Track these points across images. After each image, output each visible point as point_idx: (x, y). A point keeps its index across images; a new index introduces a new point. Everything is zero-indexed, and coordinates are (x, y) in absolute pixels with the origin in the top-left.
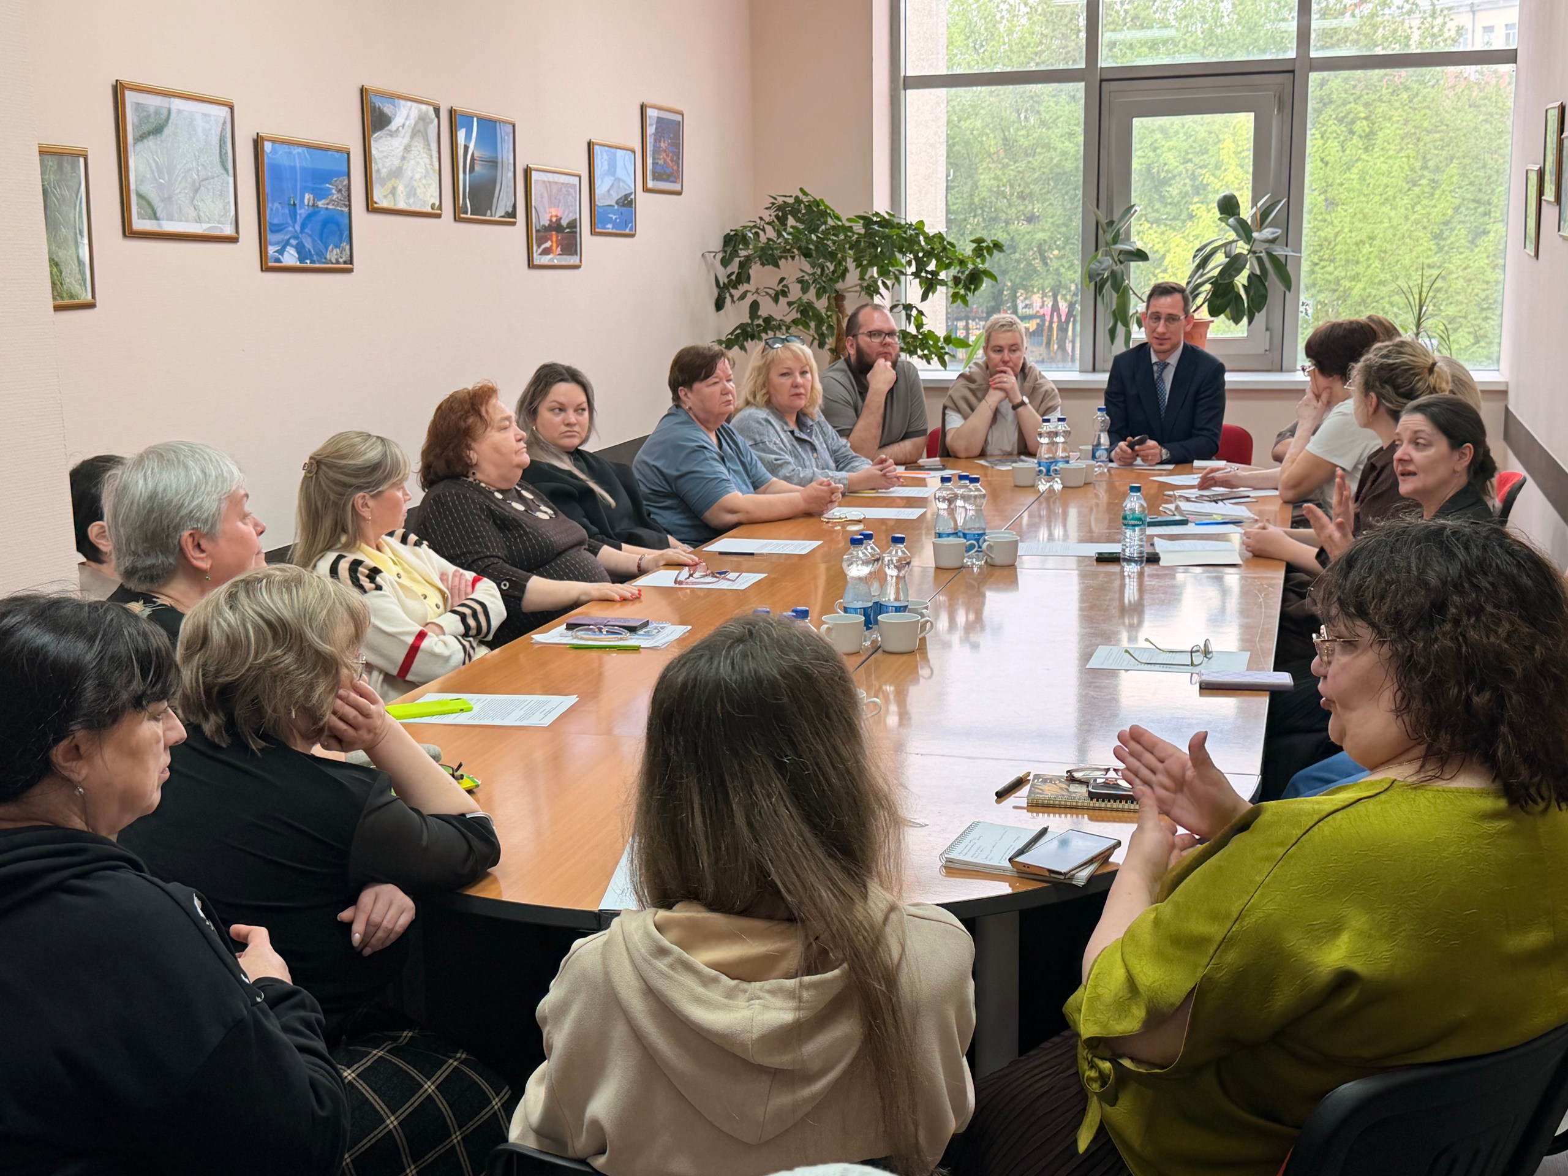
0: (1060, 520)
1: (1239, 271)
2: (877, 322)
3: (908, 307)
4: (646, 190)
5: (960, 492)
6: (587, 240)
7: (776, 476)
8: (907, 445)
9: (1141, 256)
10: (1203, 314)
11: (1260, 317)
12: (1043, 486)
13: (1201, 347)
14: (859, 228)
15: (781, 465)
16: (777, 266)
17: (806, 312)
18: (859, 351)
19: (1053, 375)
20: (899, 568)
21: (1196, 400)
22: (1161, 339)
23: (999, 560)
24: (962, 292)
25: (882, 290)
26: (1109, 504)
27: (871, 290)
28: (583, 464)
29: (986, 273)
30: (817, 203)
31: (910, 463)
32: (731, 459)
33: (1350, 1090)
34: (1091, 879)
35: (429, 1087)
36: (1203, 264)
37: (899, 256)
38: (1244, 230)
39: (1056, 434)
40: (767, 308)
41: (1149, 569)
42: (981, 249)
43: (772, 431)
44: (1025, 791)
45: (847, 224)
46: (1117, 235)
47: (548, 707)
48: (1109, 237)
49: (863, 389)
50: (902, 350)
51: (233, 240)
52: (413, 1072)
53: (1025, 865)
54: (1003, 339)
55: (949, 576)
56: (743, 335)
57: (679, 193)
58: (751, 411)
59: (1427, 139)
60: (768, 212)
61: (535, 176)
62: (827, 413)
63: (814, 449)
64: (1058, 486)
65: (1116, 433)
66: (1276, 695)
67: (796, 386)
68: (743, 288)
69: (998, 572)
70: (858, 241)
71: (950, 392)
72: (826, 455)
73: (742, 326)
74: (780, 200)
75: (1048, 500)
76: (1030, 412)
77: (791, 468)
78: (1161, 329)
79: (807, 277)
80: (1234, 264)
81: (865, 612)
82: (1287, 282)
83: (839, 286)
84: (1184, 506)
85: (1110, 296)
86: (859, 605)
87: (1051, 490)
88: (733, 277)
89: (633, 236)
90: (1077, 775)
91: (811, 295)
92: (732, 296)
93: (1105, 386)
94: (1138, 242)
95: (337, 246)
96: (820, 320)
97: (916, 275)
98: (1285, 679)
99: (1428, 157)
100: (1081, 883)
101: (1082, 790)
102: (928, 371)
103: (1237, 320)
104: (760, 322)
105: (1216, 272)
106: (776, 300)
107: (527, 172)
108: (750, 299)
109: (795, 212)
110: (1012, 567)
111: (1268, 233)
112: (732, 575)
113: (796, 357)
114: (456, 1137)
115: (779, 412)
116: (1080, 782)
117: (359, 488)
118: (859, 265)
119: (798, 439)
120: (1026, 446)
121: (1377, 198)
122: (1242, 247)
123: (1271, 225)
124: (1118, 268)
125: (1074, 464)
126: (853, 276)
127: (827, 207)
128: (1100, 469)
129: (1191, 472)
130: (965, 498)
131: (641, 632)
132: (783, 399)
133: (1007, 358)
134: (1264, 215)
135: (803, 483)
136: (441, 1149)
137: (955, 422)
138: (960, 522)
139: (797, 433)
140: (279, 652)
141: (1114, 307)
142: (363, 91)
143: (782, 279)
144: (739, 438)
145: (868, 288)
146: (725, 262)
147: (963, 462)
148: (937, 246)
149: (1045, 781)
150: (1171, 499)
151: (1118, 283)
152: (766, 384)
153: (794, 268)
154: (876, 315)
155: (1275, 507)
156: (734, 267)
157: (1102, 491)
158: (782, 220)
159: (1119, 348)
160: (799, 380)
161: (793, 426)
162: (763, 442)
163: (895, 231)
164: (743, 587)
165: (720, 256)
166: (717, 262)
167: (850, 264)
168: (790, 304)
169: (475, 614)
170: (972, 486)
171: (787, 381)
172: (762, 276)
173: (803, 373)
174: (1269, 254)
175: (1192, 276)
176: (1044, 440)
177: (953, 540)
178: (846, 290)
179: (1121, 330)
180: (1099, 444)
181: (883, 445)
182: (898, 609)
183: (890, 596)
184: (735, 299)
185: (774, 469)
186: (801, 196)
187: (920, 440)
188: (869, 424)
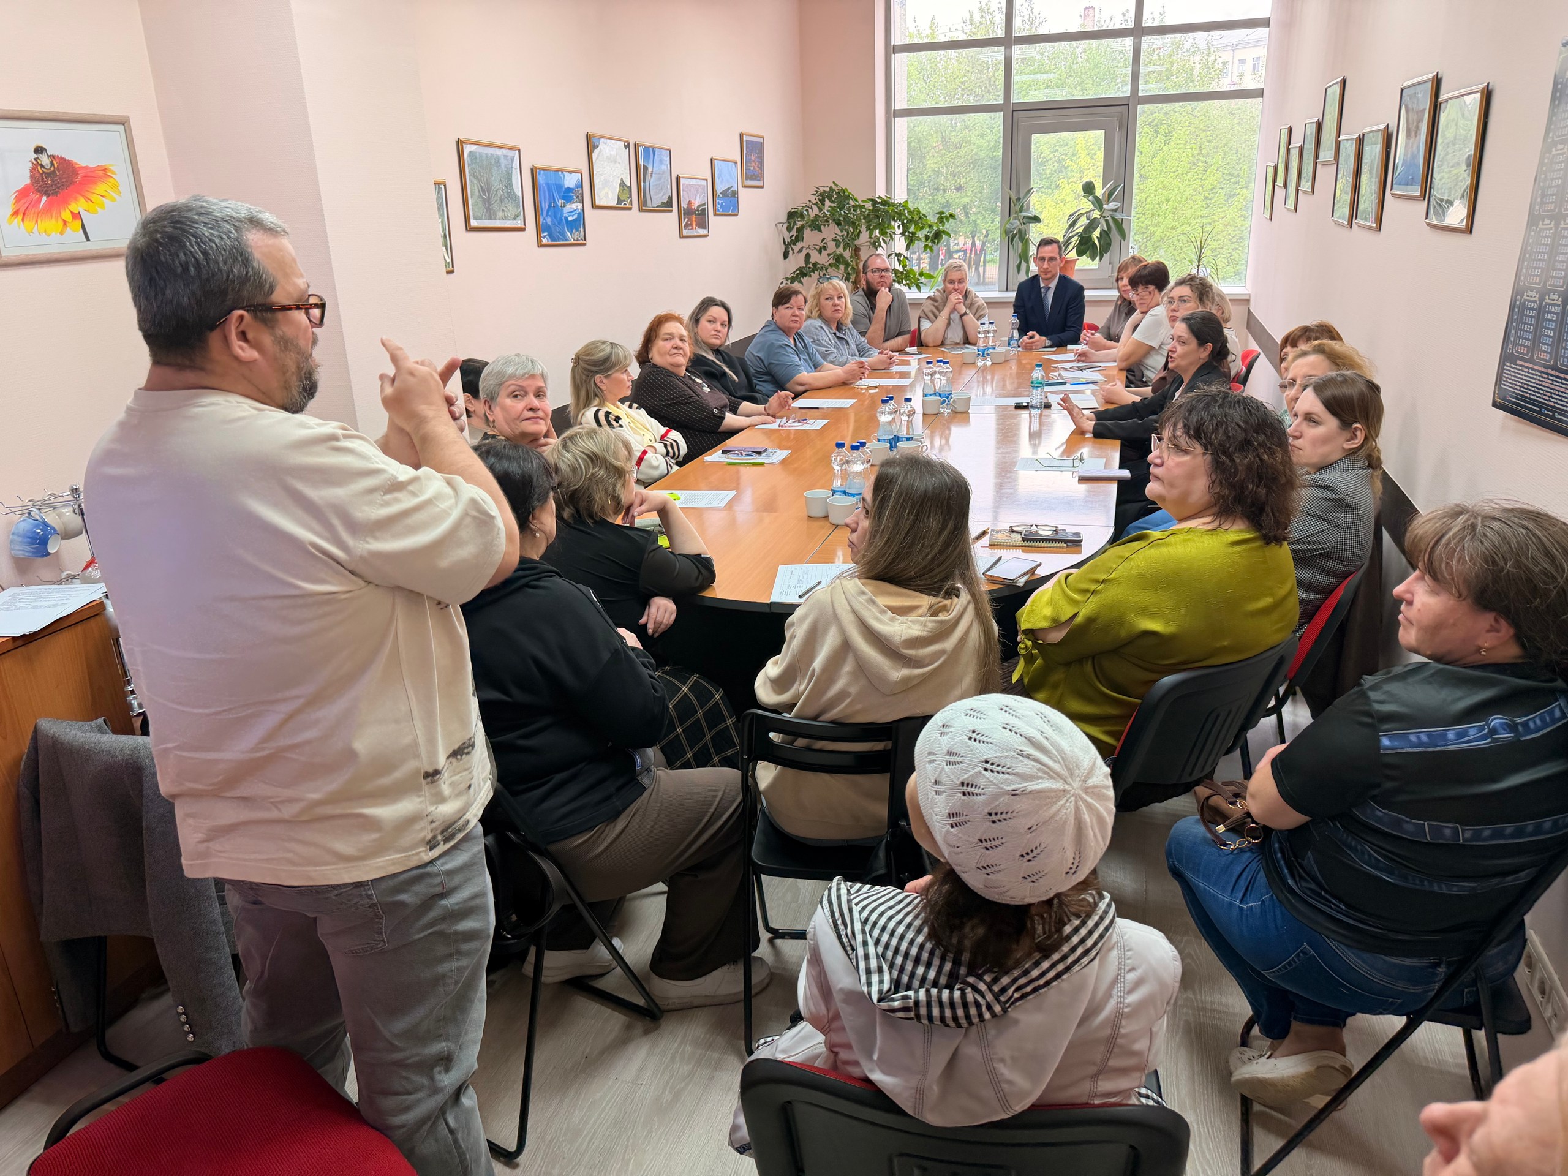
0: (990, 382)
1: (1095, 229)
2: (878, 263)
3: (898, 255)
4: (744, 186)
5: (938, 369)
6: (712, 219)
7: (826, 361)
8: (899, 340)
9: (1036, 219)
10: (1073, 255)
11: (1106, 256)
12: (980, 363)
13: (1070, 276)
14: (869, 206)
15: (829, 354)
16: (820, 230)
17: (839, 259)
18: (868, 283)
19: (981, 294)
20: (909, 416)
21: (1067, 310)
22: (1046, 272)
23: (959, 409)
24: (930, 244)
25: (883, 244)
26: (1018, 373)
27: (875, 244)
28: (720, 357)
29: (944, 232)
30: (844, 191)
31: (901, 351)
32: (802, 353)
33: (1168, 680)
34: (1027, 582)
35: (685, 689)
36: (1073, 224)
37: (893, 223)
38: (1098, 203)
39: (988, 332)
40: (815, 257)
41: (1046, 412)
42: (942, 218)
43: (824, 333)
44: (987, 538)
45: (862, 204)
46: (1022, 206)
47: (721, 497)
48: (1018, 208)
49: (873, 307)
50: (894, 281)
51: (523, 229)
52: (676, 682)
53: (991, 576)
54: (955, 276)
55: (931, 418)
56: (802, 274)
57: (762, 187)
58: (809, 321)
59: (1203, 135)
60: (814, 197)
61: (682, 181)
62: (854, 323)
63: (847, 343)
64: (989, 363)
65: (1023, 330)
66: (1122, 483)
67: (835, 305)
68: (799, 245)
69: (959, 416)
70: (869, 215)
71: (924, 308)
72: (853, 346)
73: (800, 269)
74: (821, 189)
75: (983, 371)
76: (970, 318)
77: (834, 355)
78: (1045, 266)
79: (838, 238)
80: (1092, 225)
81: (890, 441)
82: (1123, 234)
83: (856, 242)
84: (1064, 374)
85: (1018, 245)
86: (886, 437)
87: (985, 365)
88: (793, 238)
89: (737, 215)
90: (1015, 529)
91: (841, 249)
92: (793, 250)
93: (1013, 300)
94: (1034, 210)
95: (577, 230)
96: (847, 265)
97: (903, 234)
98: (1126, 473)
99: (1203, 147)
100: (1021, 585)
101: (1018, 537)
102: (911, 294)
103: (1093, 259)
104: (811, 266)
105: (1081, 230)
106: (820, 252)
107: (678, 179)
108: (804, 252)
109: (830, 198)
110: (967, 412)
111: (1112, 205)
112: (811, 421)
113: (835, 288)
114: (700, 713)
115: (826, 321)
116: (1017, 532)
117: (597, 373)
118: (868, 228)
119: (838, 338)
120: (967, 339)
121: (1172, 174)
122: (1096, 214)
123: (1113, 201)
124: (1023, 227)
125: (998, 350)
126: (864, 236)
127: (849, 193)
128: (1013, 352)
129: (1066, 352)
130: (940, 373)
131: (764, 455)
132: (828, 312)
133: (957, 287)
134: (1111, 194)
135: (841, 365)
136: (693, 719)
137: (926, 325)
138: (937, 388)
139: (838, 334)
140: (596, 469)
141: (1020, 251)
142: (588, 136)
143: (824, 239)
144: (806, 338)
145: (874, 243)
146: (789, 229)
147: (931, 350)
148: (916, 218)
149: (997, 532)
150: (1056, 369)
151: (1022, 236)
152: (818, 305)
153: (831, 232)
154: (879, 260)
155: (1115, 372)
156: (794, 232)
157: (1013, 365)
158: (822, 201)
159: (1023, 277)
160: (837, 302)
161: (834, 331)
162: (819, 340)
163: (892, 208)
164: (818, 428)
165: (786, 225)
166: (784, 229)
167: (863, 228)
168: (829, 255)
169: (672, 445)
170: (944, 366)
171: (830, 303)
172: (811, 238)
173: (839, 298)
174: (1113, 218)
175: (1066, 232)
176: (981, 336)
177: (933, 398)
178: (860, 245)
179: (1024, 264)
180: (1012, 337)
181: (885, 341)
182: (908, 439)
183: (903, 433)
184: (795, 251)
185: (825, 356)
186: (833, 186)
187: (907, 337)
188: (877, 328)
